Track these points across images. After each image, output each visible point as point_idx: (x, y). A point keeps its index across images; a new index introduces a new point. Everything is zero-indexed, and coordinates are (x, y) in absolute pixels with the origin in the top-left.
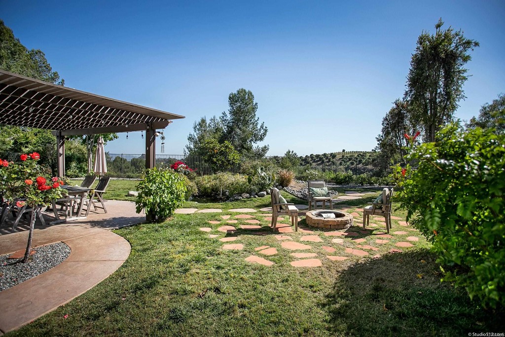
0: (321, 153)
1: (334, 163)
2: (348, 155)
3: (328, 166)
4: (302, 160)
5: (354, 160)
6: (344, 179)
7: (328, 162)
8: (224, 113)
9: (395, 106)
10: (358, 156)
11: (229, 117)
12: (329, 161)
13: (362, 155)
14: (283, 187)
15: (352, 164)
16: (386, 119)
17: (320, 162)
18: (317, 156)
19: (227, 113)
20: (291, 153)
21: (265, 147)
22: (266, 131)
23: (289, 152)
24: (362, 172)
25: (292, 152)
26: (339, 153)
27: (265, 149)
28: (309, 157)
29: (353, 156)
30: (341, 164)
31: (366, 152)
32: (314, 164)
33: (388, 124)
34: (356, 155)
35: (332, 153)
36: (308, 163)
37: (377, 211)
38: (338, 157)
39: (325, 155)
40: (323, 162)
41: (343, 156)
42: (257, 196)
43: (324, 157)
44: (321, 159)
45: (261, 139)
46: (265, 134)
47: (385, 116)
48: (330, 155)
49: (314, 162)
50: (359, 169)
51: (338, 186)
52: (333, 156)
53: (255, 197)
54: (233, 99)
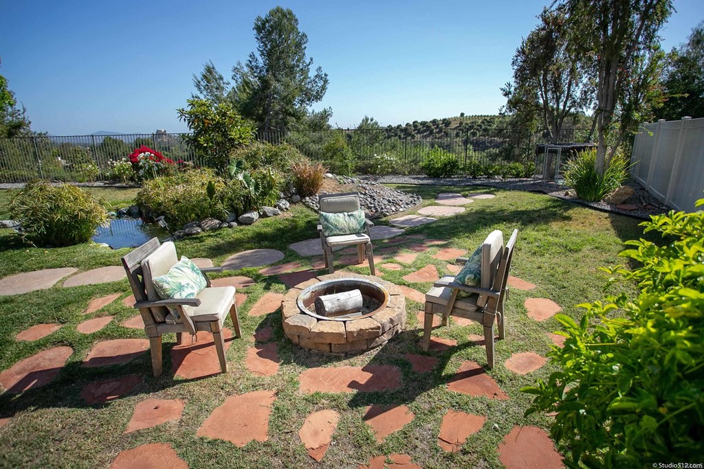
0: (429, 119)
1: (447, 134)
2: (469, 122)
3: (438, 138)
4: (402, 130)
5: (477, 129)
6: (443, 169)
7: (438, 133)
8: (252, 56)
9: (540, 23)
10: (483, 122)
11: (261, 61)
12: (440, 131)
13: (488, 120)
14: (303, 197)
15: (474, 134)
16: (522, 52)
17: (428, 133)
18: (423, 124)
19: (257, 54)
20: (369, 121)
21: (325, 111)
22: (326, 82)
23: (367, 119)
24: (487, 146)
25: (372, 120)
26: (455, 119)
27: (325, 115)
28: (411, 125)
29: (475, 122)
30: (457, 135)
31: (494, 116)
32: (418, 137)
33: (524, 61)
34: (480, 121)
35: (445, 120)
36: (410, 135)
37: (460, 305)
38: (453, 125)
39: (434, 122)
40: (431, 133)
41: (461, 123)
42: (235, 224)
43: (433, 125)
44: (428, 127)
45: (318, 97)
46: (324, 88)
47: (519, 45)
48: (441, 122)
49: (419, 132)
50: (484, 143)
51: (429, 181)
52: (446, 122)
53: (230, 227)
54: (261, 28)
